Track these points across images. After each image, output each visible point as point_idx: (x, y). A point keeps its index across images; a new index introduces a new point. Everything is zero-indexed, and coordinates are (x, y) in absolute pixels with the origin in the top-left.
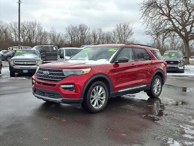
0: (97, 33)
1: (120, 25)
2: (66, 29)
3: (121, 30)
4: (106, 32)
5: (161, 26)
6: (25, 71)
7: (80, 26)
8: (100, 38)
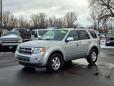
0: (52, 19)
1: (69, 13)
2: (31, 16)
3: (69, 17)
4: (58, 18)
5: (103, 13)
6: (10, 48)
7: (41, 14)
8: (54, 23)
